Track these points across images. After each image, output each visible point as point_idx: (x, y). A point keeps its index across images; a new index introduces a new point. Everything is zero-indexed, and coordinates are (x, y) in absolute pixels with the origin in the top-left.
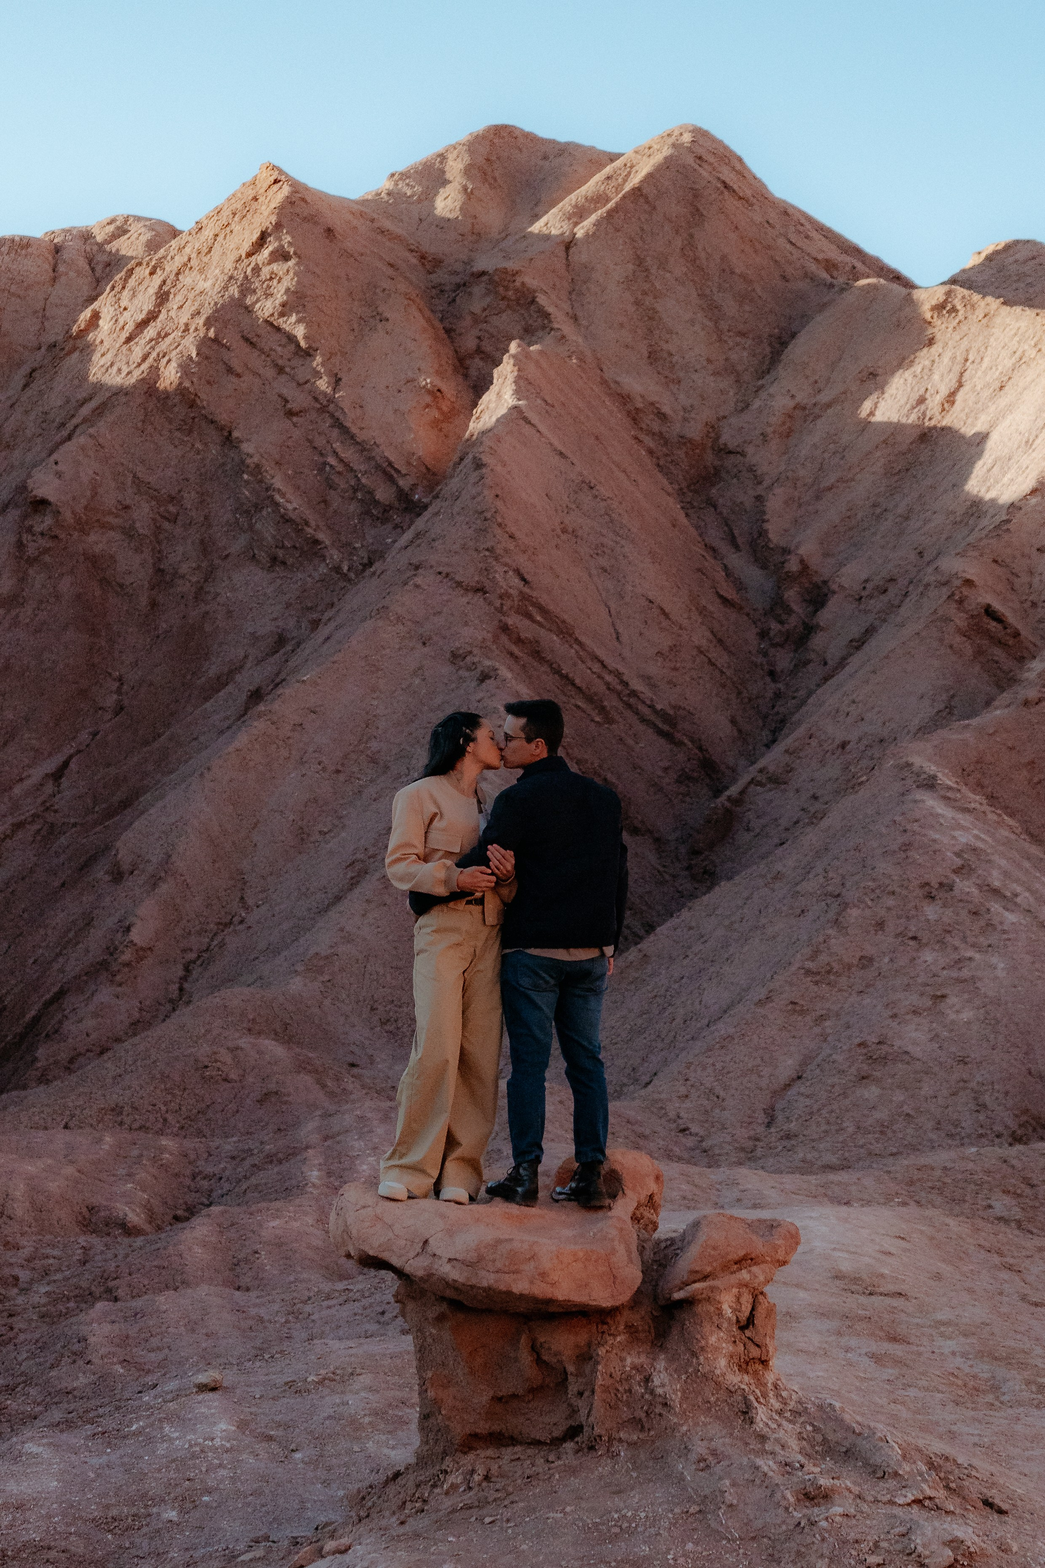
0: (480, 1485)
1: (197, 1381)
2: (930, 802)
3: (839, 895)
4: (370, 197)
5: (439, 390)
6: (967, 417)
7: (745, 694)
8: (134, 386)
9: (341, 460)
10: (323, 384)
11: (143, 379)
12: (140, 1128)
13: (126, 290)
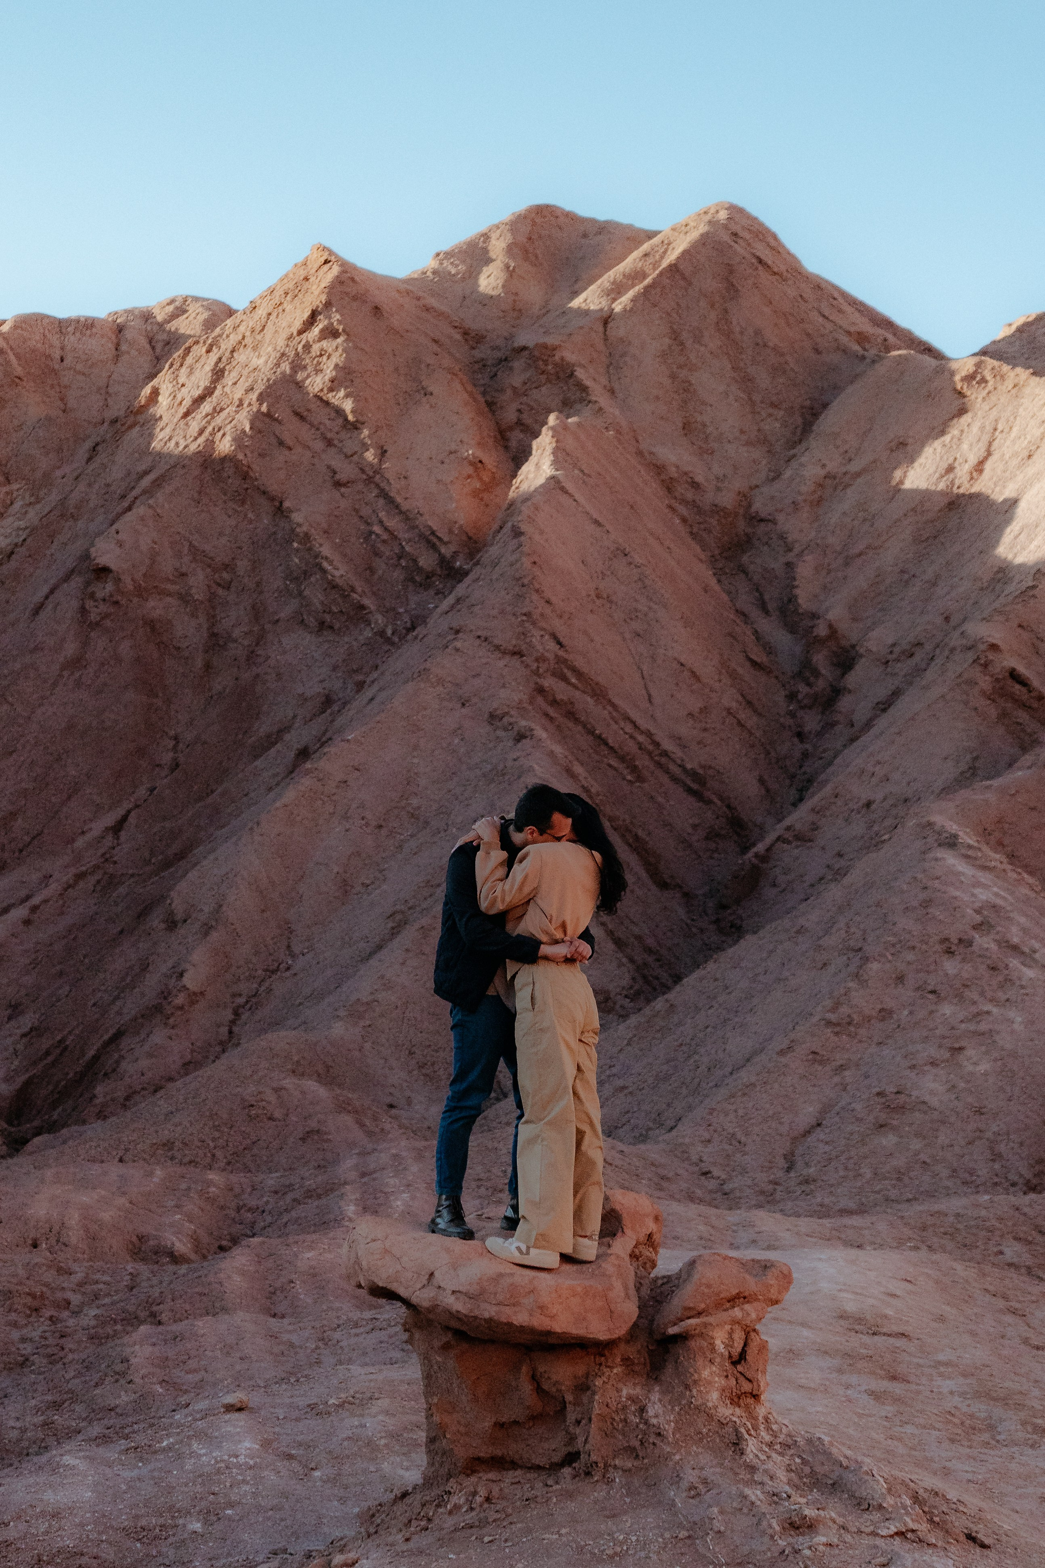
0: (481, 1506)
1: (226, 1402)
2: (951, 860)
3: (860, 949)
4: (416, 276)
5: (480, 462)
6: (995, 484)
7: (773, 754)
8: (190, 459)
9: (386, 529)
10: (370, 456)
11: (200, 452)
12: (190, 1162)
13: (184, 367)
